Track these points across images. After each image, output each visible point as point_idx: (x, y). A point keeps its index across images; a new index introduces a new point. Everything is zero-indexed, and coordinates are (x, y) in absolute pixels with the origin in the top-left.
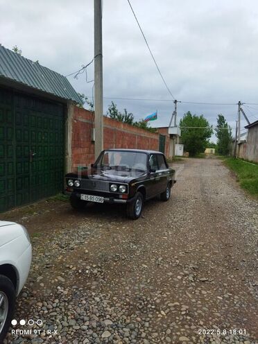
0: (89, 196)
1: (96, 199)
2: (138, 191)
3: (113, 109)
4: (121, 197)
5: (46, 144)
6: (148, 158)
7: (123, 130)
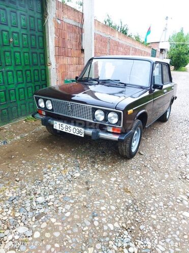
0: (65, 125)
1: (72, 130)
2: (138, 118)
3: (108, 21)
4: (110, 130)
5: (17, 49)
6: (153, 69)
7: (118, 40)
